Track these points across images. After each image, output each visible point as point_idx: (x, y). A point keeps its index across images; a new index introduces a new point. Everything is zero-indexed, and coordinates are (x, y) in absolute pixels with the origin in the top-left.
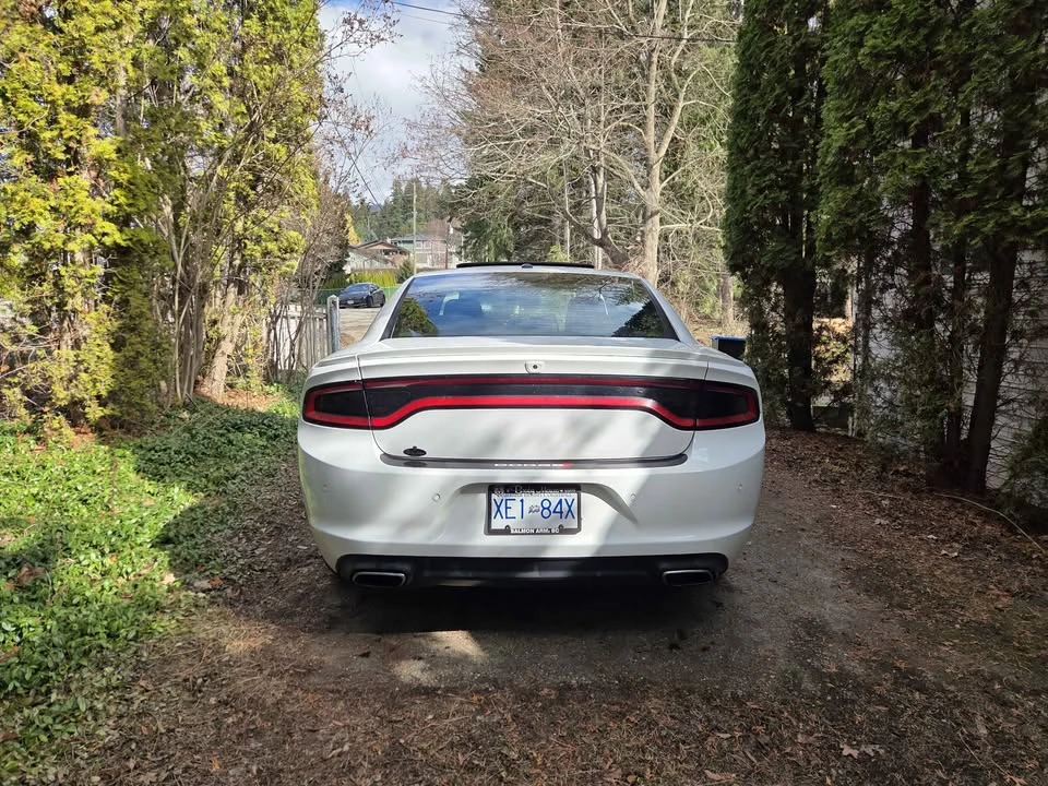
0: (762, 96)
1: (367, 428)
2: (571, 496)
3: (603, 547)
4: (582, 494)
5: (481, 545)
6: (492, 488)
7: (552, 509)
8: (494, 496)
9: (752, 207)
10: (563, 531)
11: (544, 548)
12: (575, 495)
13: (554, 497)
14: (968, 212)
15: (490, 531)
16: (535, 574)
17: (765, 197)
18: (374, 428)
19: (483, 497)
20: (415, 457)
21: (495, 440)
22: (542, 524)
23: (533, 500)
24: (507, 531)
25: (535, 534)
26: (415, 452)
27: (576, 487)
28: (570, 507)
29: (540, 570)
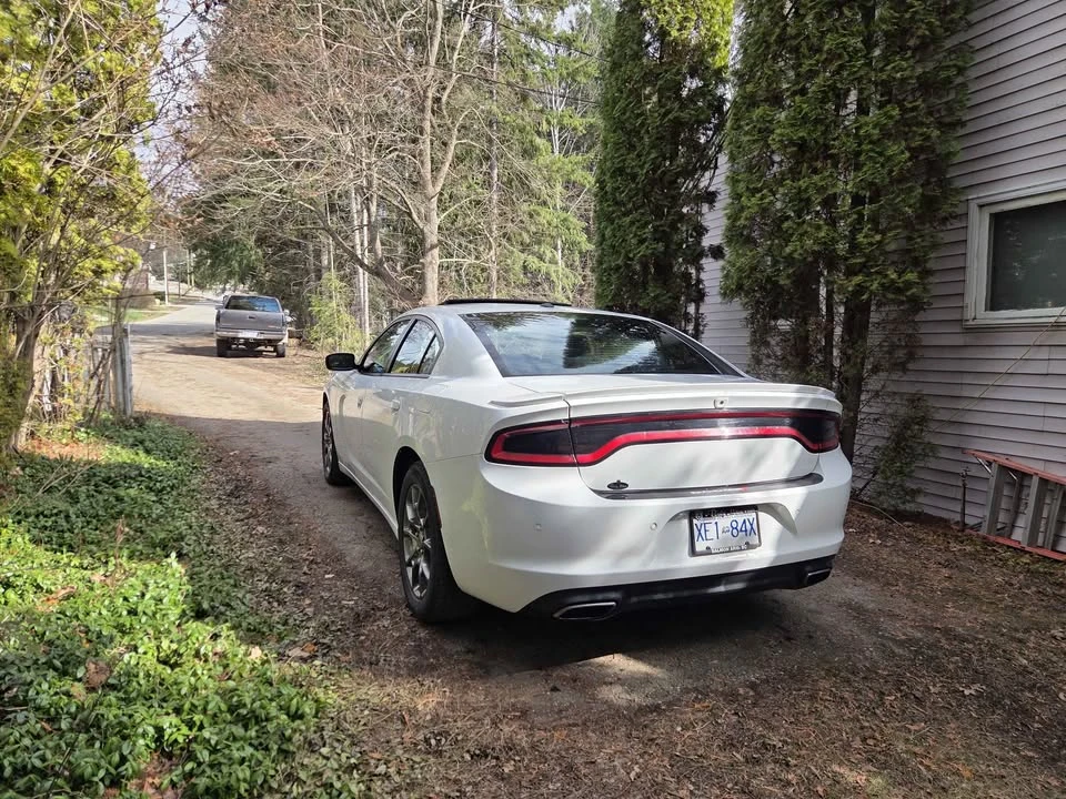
0: (639, 156)
1: (573, 465)
2: (751, 515)
3: (777, 558)
4: (760, 513)
5: (688, 566)
6: (692, 514)
7: (739, 528)
8: (695, 521)
9: (635, 255)
10: (749, 546)
11: (736, 563)
12: (754, 515)
13: (740, 517)
14: (856, 274)
15: (693, 553)
16: (721, 589)
17: (647, 247)
18: (579, 464)
19: (686, 522)
20: (617, 490)
21: (688, 471)
22: (734, 542)
23: (725, 521)
24: (708, 552)
25: (729, 551)
26: (618, 485)
27: (754, 508)
28: (751, 525)
29: (726, 584)
